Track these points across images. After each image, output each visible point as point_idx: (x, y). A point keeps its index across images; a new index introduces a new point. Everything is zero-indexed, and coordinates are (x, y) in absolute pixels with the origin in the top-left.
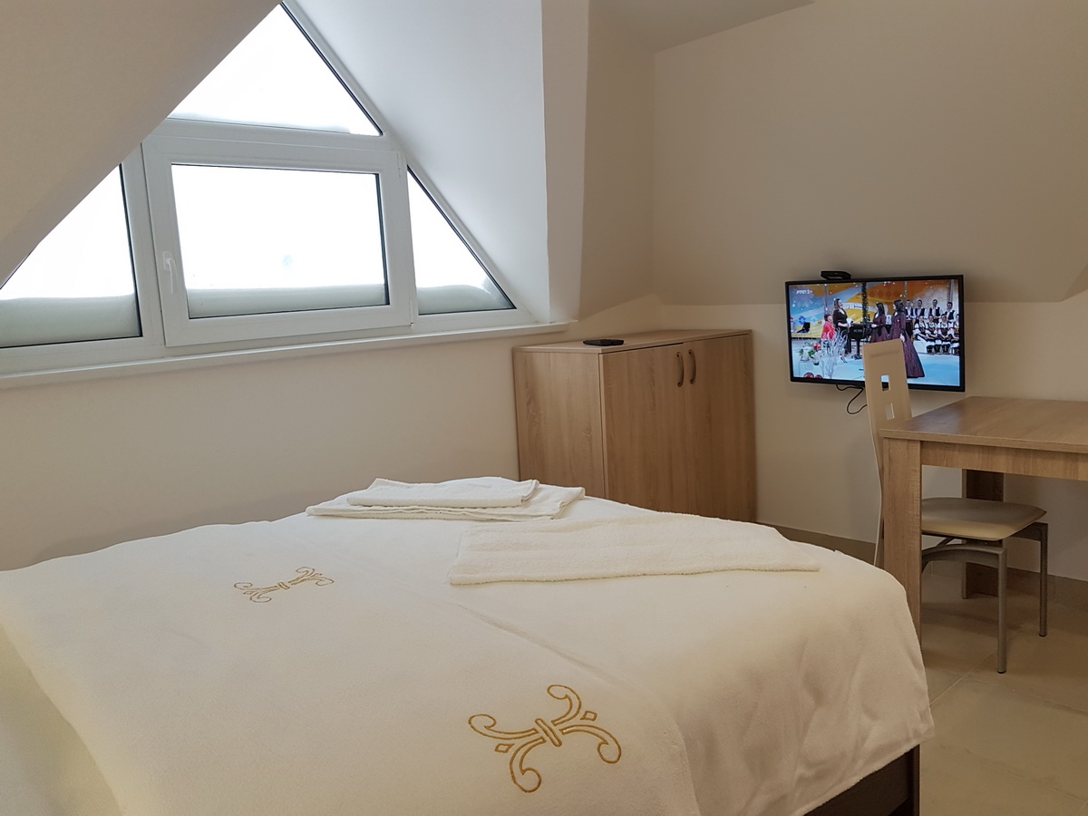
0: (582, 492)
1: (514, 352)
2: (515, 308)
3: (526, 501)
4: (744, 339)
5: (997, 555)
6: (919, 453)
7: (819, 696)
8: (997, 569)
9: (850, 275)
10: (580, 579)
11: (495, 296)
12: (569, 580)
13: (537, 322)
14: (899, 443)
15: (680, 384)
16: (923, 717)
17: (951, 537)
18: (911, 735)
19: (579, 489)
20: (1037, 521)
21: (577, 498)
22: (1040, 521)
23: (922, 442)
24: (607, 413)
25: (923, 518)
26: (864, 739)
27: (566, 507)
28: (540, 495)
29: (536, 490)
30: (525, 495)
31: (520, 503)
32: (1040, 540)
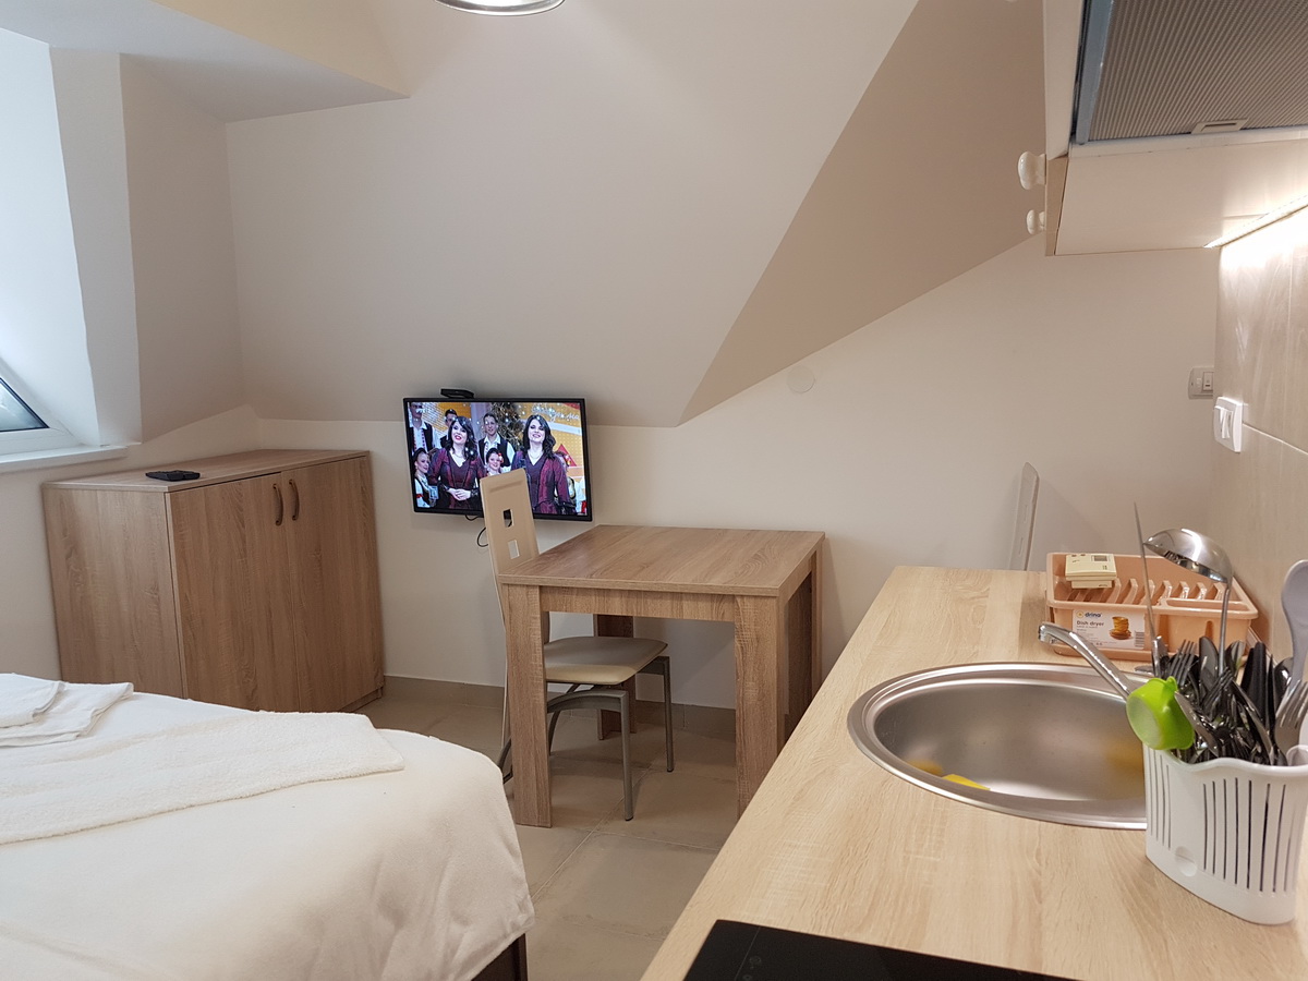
0: (128, 689)
1: (44, 490)
2: (45, 426)
3: (40, 715)
4: (361, 463)
5: (619, 699)
6: (538, 599)
7: (399, 918)
8: (620, 714)
9: (472, 394)
10: (102, 826)
11: (15, 412)
12: (88, 829)
13: (82, 445)
14: (518, 589)
15: (279, 522)
16: (522, 907)
17: (577, 684)
18: (509, 930)
19: (125, 685)
20: (660, 655)
21: (123, 698)
22: (663, 654)
23: (541, 587)
24: (178, 568)
25: (548, 665)
26: (454, 952)
27: (100, 715)
28: (65, 702)
29: (60, 694)
30: (40, 706)
31: (32, 720)
32: (663, 674)
